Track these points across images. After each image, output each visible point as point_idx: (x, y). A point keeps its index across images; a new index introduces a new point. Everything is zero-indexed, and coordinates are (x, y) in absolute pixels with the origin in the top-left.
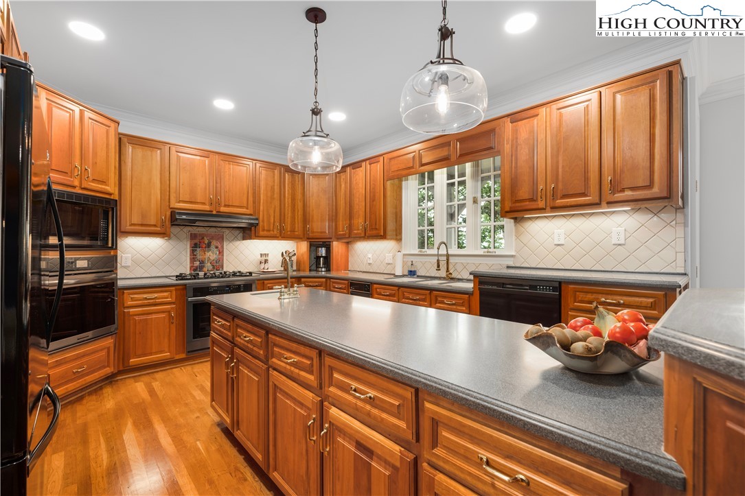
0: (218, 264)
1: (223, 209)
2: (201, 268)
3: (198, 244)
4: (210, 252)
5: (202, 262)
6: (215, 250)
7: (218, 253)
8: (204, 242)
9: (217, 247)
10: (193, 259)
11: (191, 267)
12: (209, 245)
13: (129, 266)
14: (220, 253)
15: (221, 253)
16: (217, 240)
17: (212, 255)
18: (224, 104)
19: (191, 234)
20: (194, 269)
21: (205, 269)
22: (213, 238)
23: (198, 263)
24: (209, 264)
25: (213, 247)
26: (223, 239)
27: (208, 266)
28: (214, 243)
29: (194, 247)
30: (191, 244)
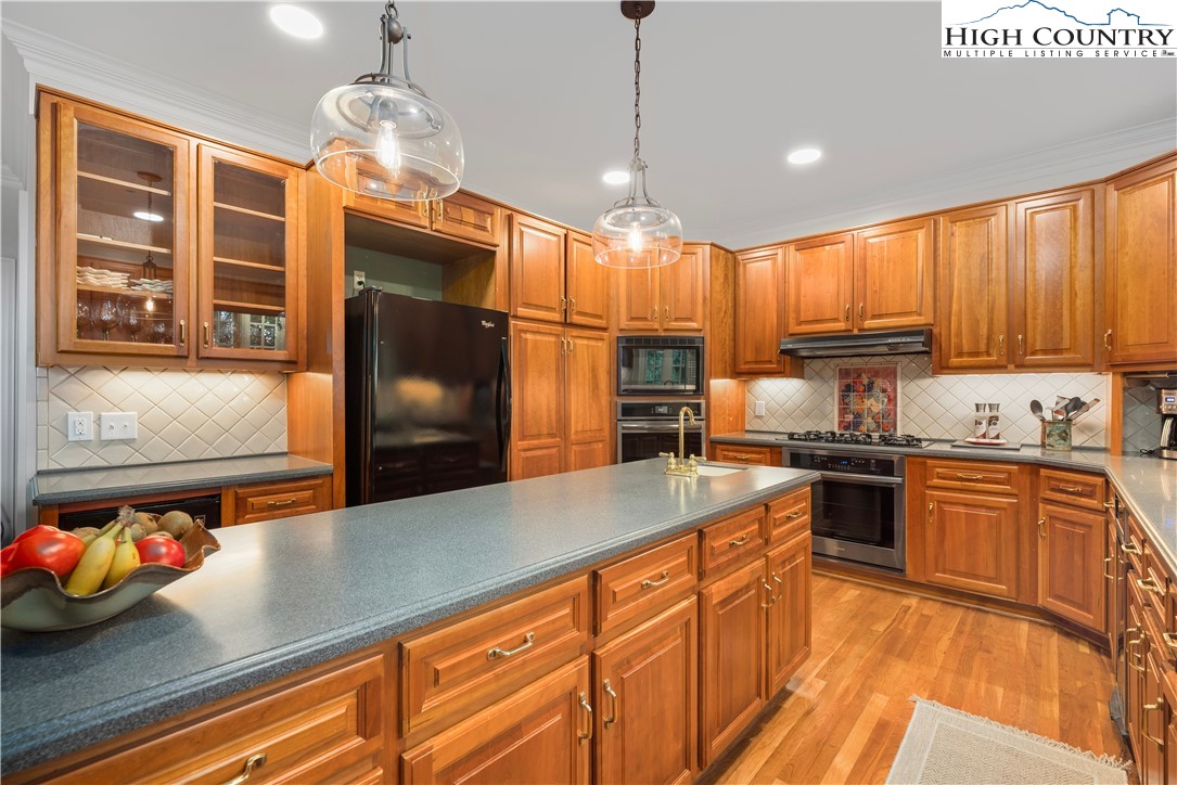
0: (887, 420)
1: (869, 323)
2: (857, 425)
3: (852, 386)
4: (872, 400)
5: (858, 416)
6: (881, 395)
7: (886, 400)
8: (861, 382)
9: (884, 391)
10: (843, 411)
11: (840, 423)
12: (870, 387)
13: (762, 417)
14: (889, 400)
15: (892, 400)
16: (885, 377)
17: (875, 404)
18: (805, 156)
19: (840, 370)
20: (846, 426)
21: (864, 428)
22: (876, 373)
23: (851, 416)
24: (870, 420)
25: (877, 391)
26: (895, 377)
27: (868, 422)
28: (880, 383)
29: (847, 390)
30: (840, 387)
